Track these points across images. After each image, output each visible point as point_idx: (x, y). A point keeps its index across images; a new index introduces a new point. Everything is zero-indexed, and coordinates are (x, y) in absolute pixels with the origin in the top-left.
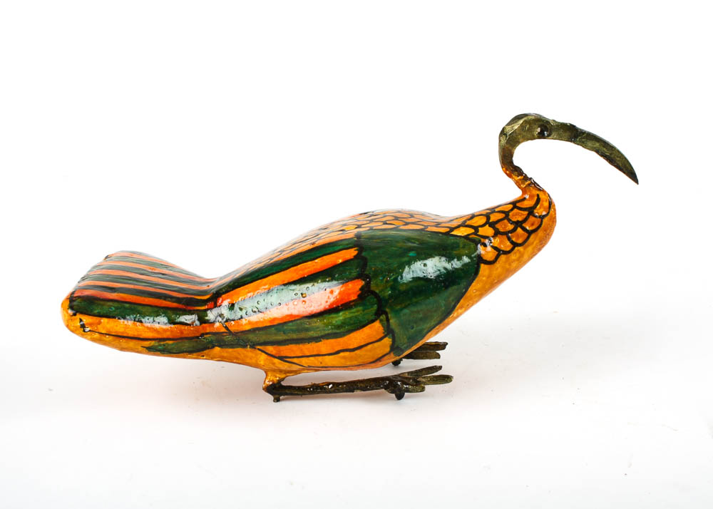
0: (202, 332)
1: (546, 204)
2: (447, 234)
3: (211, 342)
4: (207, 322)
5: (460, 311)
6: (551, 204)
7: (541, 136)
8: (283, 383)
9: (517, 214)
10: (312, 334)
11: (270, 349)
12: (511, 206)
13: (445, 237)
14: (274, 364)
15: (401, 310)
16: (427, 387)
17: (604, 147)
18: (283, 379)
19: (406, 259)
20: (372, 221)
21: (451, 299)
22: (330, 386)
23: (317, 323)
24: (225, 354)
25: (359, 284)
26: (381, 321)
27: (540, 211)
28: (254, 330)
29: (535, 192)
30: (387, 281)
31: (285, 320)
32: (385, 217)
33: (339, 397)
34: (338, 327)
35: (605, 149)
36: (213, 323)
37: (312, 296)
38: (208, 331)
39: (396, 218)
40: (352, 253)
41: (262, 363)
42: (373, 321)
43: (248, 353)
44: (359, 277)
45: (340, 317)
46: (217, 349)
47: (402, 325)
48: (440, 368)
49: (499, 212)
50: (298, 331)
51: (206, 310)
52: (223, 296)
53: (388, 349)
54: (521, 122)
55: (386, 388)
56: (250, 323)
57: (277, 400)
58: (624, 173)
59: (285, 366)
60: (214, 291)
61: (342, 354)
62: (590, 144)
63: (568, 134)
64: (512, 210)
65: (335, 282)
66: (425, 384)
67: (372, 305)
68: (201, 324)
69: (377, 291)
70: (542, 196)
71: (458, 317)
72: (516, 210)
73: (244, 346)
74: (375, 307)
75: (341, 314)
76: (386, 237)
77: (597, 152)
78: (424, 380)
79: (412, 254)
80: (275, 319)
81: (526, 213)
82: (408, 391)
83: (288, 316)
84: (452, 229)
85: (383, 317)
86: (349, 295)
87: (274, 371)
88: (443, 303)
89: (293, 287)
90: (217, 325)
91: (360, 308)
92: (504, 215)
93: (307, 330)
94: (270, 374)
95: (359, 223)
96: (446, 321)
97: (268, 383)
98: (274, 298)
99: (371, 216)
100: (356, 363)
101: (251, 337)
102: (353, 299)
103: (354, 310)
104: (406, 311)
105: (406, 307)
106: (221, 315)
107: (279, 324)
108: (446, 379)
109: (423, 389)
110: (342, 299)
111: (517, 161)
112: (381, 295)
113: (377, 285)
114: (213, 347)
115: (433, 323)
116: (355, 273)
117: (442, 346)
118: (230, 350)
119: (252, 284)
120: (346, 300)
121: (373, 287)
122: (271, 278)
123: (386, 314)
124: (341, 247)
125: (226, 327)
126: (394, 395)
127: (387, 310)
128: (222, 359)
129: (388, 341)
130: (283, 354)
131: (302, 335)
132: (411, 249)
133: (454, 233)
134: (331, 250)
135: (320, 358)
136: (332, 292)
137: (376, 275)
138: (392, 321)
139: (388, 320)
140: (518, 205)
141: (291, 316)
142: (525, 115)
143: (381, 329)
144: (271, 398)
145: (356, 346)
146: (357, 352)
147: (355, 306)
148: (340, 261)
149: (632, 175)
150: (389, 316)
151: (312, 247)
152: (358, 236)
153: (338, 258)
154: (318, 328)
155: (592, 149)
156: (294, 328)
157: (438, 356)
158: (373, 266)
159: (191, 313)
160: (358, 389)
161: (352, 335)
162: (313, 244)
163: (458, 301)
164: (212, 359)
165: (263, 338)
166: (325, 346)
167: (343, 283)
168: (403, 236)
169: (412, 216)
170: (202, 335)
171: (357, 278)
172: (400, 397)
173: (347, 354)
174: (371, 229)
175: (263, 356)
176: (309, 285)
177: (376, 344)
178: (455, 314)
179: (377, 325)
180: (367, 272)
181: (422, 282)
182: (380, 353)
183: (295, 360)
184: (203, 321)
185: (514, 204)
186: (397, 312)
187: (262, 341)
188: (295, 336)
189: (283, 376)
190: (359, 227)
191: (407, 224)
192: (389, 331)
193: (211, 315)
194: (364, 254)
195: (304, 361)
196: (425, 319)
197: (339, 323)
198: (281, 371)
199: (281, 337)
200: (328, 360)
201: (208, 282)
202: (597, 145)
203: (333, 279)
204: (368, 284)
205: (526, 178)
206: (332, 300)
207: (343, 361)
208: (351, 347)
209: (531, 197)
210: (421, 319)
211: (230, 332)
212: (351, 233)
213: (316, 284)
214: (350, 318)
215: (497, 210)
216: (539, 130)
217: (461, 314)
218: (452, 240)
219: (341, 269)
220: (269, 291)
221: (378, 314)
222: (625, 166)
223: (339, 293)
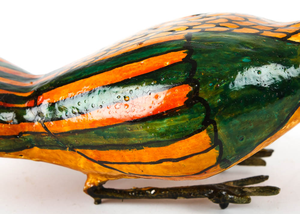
0: (21, 131)
2: (284, 40)
3: (30, 141)
5: (293, 123)
8: (105, 186)
10: (133, 140)
11: (90, 153)
13: (281, 43)
14: (93, 168)
15: (231, 119)
16: (252, 197)
18: (104, 182)
19: (239, 65)
20: (204, 23)
21: (285, 109)
22: (153, 192)
23: (139, 129)
24: (44, 155)
25: (187, 89)
26: (208, 131)
28: (73, 133)
30: (217, 88)
31: (106, 124)
32: (218, 19)
33: (163, 202)
34: (162, 135)
36: (32, 122)
37: (135, 100)
38: (27, 130)
39: (230, 21)
40: (181, 55)
41: (82, 166)
42: (199, 131)
43: (67, 154)
44: (188, 81)
45: (164, 125)
46: (36, 149)
47: (230, 135)
48: (266, 178)
50: (120, 136)
51: (25, 109)
52: (44, 94)
53: (214, 161)
55: (210, 197)
56: (70, 123)
57: (98, 202)
59: (106, 171)
60: (35, 88)
61: (164, 164)
65: (160, 86)
66: (251, 194)
67: (199, 113)
68: (19, 123)
69: (206, 99)
71: (290, 128)
73: (64, 148)
74: (203, 115)
75: (165, 121)
76: (218, 39)
78: (249, 191)
79: (245, 60)
80: (95, 122)
82: (232, 201)
83: (108, 119)
84: (290, 35)
85: (211, 127)
86: (174, 101)
87: (93, 174)
88: (276, 114)
89: (116, 89)
90: (36, 123)
91: (187, 116)
93: (129, 136)
94: (91, 176)
95: (190, 24)
96: (278, 133)
97: (89, 185)
98: (95, 99)
99: (203, 18)
100: (179, 173)
101: (71, 139)
102: (179, 105)
103: (178, 118)
104: (236, 121)
105: (236, 117)
106: (39, 114)
107: (99, 128)
108: (273, 191)
109: (249, 201)
110: (166, 105)
112: (210, 102)
113: (206, 92)
114: (32, 147)
115: (264, 135)
116: (182, 77)
117: (269, 153)
118: (50, 151)
119: (73, 84)
120: (172, 106)
121: (202, 94)
122: (93, 78)
123: (214, 123)
124: (169, 49)
125: (45, 128)
126: (218, 205)
127: (216, 119)
128: (41, 159)
129: (214, 153)
130: (103, 159)
131: (124, 141)
132: (245, 54)
133: (292, 39)
134: (159, 51)
135: (141, 166)
136: (157, 97)
137: (206, 80)
138: (220, 132)
139: (216, 130)
141: (113, 119)
143: (208, 140)
144: (91, 200)
145: (180, 156)
146: (181, 162)
147: (181, 113)
148: (168, 63)
150: (218, 125)
151: (139, 47)
152: (189, 38)
153: (166, 60)
154: (140, 134)
156: (115, 132)
157: (264, 163)
158: (202, 71)
159: (8, 110)
160: (181, 196)
161: (176, 144)
162: (140, 44)
163: (292, 112)
164: (31, 158)
165: (84, 141)
166: (147, 154)
167: (169, 88)
168: (237, 40)
169: (246, 19)
170: (21, 134)
171: (185, 82)
172: (224, 206)
173: (170, 164)
174: (203, 31)
175: (83, 159)
176: (133, 88)
177: (201, 156)
178: (288, 126)
179: (204, 135)
180: (195, 77)
181: (255, 91)
182: (205, 164)
183: (115, 166)
184: (20, 119)
186: (225, 122)
187: (81, 144)
188: (115, 142)
189: (104, 179)
190: (190, 28)
191: (241, 27)
192: (216, 142)
193: (30, 115)
194: (193, 57)
195: (125, 168)
196: (254, 131)
197: (163, 130)
198: (102, 175)
199: (101, 141)
200: (150, 169)
201: (32, 79)
203: (159, 82)
204: (196, 90)
206: (156, 105)
207: (165, 171)
208: (175, 157)
210: (252, 131)
211: (49, 133)
212: (181, 34)
213: (140, 87)
214: (176, 126)
217: (294, 126)
218: (289, 46)
219: (168, 72)
220: (91, 92)
221: (205, 124)
223: (165, 99)
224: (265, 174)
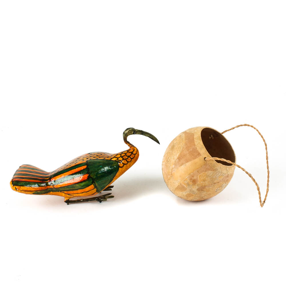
0: (47, 188)
1: (136, 151)
2: (110, 160)
3: (50, 190)
4: (49, 185)
5: (114, 180)
6: (137, 150)
7: (134, 134)
8: (70, 200)
9: (128, 154)
10: (76, 188)
11: (65, 192)
12: (127, 152)
13: (110, 161)
14: (66, 196)
15: (99, 181)
16: (107, 199)
17: (150, 136)
18: (69, 199)
19: (99, 168)
20: (91, 157)
21: (112, 177)
22: (82, 200)
23: (77, 185)
24: (54, 193)
25: (87, 175)
26: (93, 184)
27: (134, 153)
28: (61, 187)
29: (133, 148)
30: (95, 174)
31: (69, 185)
32: (94, 155)
34: (83, 186)
36: (50, 185)
37: (76, 178)
38: (49, 188)
39: (97, 156)
40: (85, 167)
41: (63, 195)
42: (91, 185)
43: (60, 193)
44: (88, 173)
45: (83, 184)
46: (51, 192)
47: (99, 185)
48: (111, 194)
49: (124, 153)
50: (72, 187)
51: (48, 182)
52: (52, 178)
53: (96, 191)
54: (128, 130)
55: (97, 200)
56: (60, 185)
57: (68, 204)
59: (70, 196)
60: (50, 177)
61: (84, 193)
62: (146, 135)
63: (140, 133)
64: (127, 153)
65: (81, 175)
66: (107, 198)
67: (91, 180)
68: (47, 186)
69: (92, 177)
70: (135, 149)
71: (114, 181)
72: (128, 153)
73: (59, 191)
74: (92, 181)
75: (83, 183)
76: (94, 162)
78: (106, 197)
79: (101, 166)
80: (66, 184)
81: (131, 153)
82: (102, 200)
83: (69, 184)
84: (112, 159)
85: (94, 183)
86: (85, 178)
87: (66, 197)
88: (109, 178)
89: (70, 176)
90: (51, 186)
91: (88, 181)
92: (125, 154)
93: (75, 187)
94: (66, 198)
95: (87, 157)
96: (111, 183)
97: (65, 200)
98: (66, 179)
99: (91, 155)
100: (87, 195)
101: (61, 189)
102: (86, 179)
103: (86, 182)
104: (100, 181)
105: (100, 180)
106: (52, 184)
107: (67, 186)
108: (113, 197)
109: (106, 200)
110: (83, 179)
111: (128, 140)
112: (93, 178)
113: (92, 175)
114: (50, 192)
115: (107, 184)
116: (86, 172)
117: (112, 187)
118: (55, 192)
119: (60, 175)
120: (84, 179)
121: (91, 176)
122: (65, 173)
123: (95, 182)
124: (82, 165)
125: (53, 187)
126: (99, 202)
127: (95, 181)
128: (53, 195)
129: (95, 189)
130: (69, 193)
131: (73, 189)
133: (112, 160)
134: (80, 166)
135: (78, 194)
136: (80, 177)
137: (92, 172)
138: (96, 184)
139: (95, 184)
140: (129, 151)
141: (70, 183)
142: (129, 128)
143: (94, 186)
144: (67, 204)
145: (87, 191)
146: (88, 192)
147: (87, 181)
148: (82, 169)
149: (158, 142)
150: (96, 183)
151: (75, 165)
152: (87, 162)
153: (82, 168)
154: (77, 186)
155: (147, 136)
156: (71, 187)
157: (111, 190)
158: (91, 170)
159: (44, 183)
160: (89, 200)
161: (86, 188)
162: (75, 164)
163: (114, 178)
164: (50, 195)
165: (64, 189)
166: (79, 191)
167: (83, 175)
168: (99, 161)
169: (101, 155)
170: (47, 189)
171: (87, 174)
172: (101, 202)
173: (85, 193)
174: (90, 159)
175: (64, 194)
176: (75, 175)
177: (93, 190)
178: (113, 181)
179: (92, 185)
180: (89, 172)
181: (104, 174)
182: (93, 192)
183: (72, 195)
184: (47, 185)
185: (128, 151)
186: (97, 182)
187: (63, 190)
188: (72, 189)
189: (69, 198)
190: (87, 158)
191: (100, 157)
192: (95, 187)
193: (49, 183)
194: (88, 167)
195: (74, 195)
196: (105, 183)
197: (83, 185)
198: (69, 197)
199: (68, 189)
200: (80, 195)
201: (48, 174)
202: (148, 135)
203: (81, 174)
204: (90, 175)
205: (130, 144)
206: (81, 179)
207: (84, 195)
208: (86, 191)
209: (132, 149)
210: (104, 183)
211: (54, 188)
212: (85, 160)
213: (76, 175)
214: (86, 184)
215: (123, 153)
216: (133, 132)
217: (115, 181)
218: (112, 162)
219: (83, 171)
220: (64, 177)
221: (93, 183)
222: (156, 140)
223: (82, 178)
224: (111, 193)
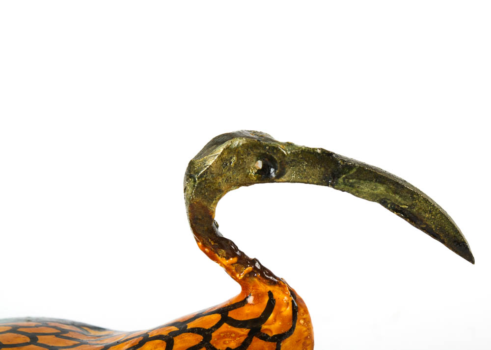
1: (287, 311)
6: (297, 307)
7: (264, 176)
9: (227, 335)
12: (217, 317)
17: (395, 193)
27: (273, 326)
29: (264, 288)
35: (397, 197)
49: (193, 331)
54: (220, 149)
58: (443, 242)
62: (366, 188)
63: (318, 171)
64: (218, 325)
70: (282, 298)
72: (225, 327)
77: (384, 203)
81: (245, 331)
92: (200, 338)
140: (231, 314)
149: (460, 246)
155: (373, 198)
185: (224, 312)
202: (381, 189)
205: (244, 260)
209: (258, 297)
215: (190, 326)
216: (259, 165)
222: (442, 229)
